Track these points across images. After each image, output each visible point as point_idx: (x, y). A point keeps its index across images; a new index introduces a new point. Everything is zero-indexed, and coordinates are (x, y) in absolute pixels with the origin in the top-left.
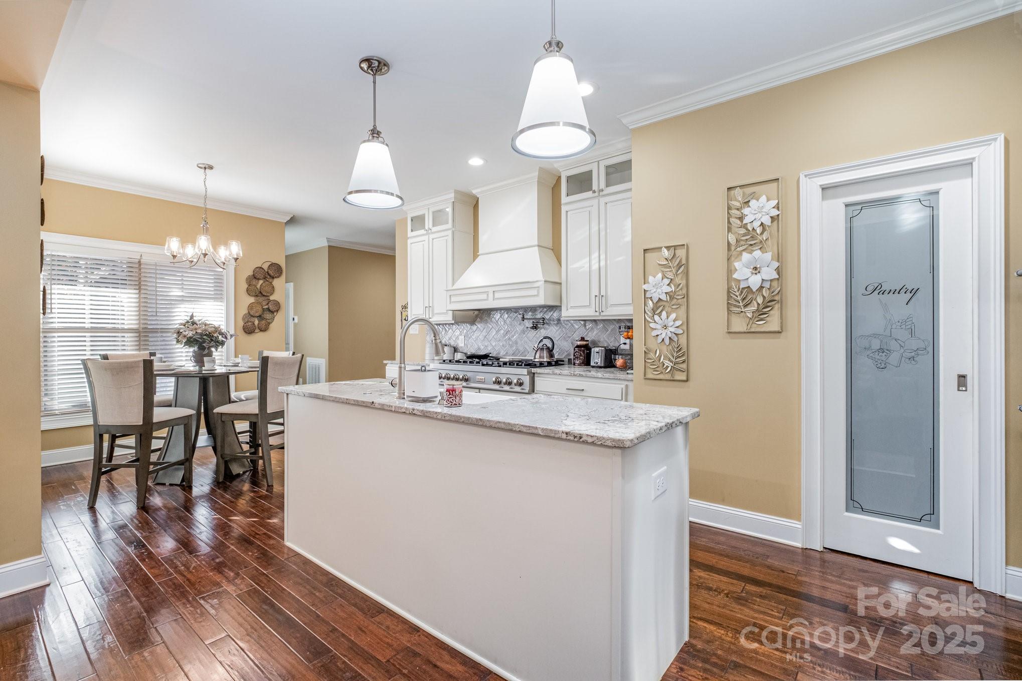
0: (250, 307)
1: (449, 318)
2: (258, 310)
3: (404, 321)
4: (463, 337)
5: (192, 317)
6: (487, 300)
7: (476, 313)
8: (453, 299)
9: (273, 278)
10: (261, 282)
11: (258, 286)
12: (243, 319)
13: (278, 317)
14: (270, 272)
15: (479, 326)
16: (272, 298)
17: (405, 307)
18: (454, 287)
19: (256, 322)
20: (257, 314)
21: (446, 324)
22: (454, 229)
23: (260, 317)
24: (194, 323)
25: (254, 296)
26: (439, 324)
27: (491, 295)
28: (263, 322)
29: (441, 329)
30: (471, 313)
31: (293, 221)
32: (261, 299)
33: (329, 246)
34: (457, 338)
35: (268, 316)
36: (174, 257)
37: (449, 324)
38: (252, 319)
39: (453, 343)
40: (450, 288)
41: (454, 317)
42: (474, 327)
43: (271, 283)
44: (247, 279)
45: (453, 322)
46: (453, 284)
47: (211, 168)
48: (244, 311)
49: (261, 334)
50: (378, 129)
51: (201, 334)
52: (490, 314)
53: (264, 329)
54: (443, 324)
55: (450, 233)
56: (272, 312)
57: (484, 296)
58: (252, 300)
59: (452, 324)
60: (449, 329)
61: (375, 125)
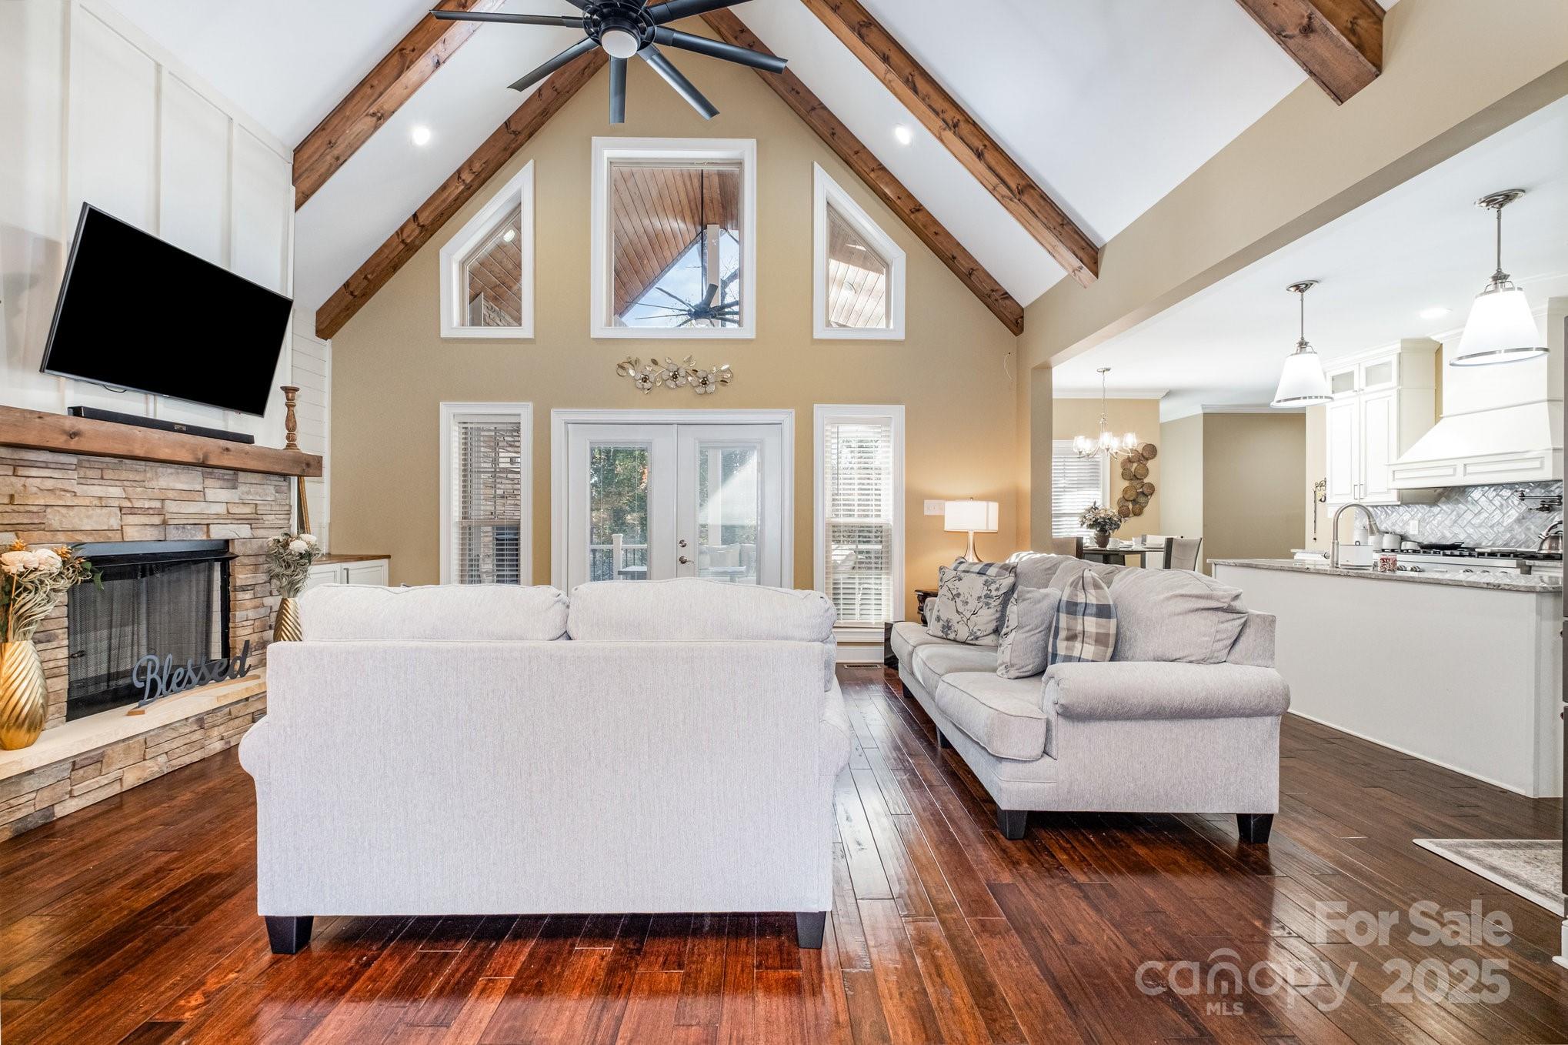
0: (1125, 491)
1: (1393, 498)
2: (1131, 495)
3: (1318, 502)
4: (1417, 522)
5: (1095, 503)
6: (1454, 475)
7: (1439, 491)
8: (1397, 475)
9: (1147, 459)
10: (1135, 465)
11: (1133, 470)
12: (1118, 503)
13: (1152, 500)
14: (1145, 454)
15: (1444, 507)
16: (1146, 481)
17: (1322, 485)
18: (1401, 460)
19: (1131, 507)
20: (1132, 499)
21: (1387, 506)
22: (1400, 387)
23: (1134, 501)
24: (1096, 509)
25: (1129, 479)
26: (1377, 506)
27: (1460, 469)
28: (1137, 506)
29: (1379, 513)
30: (1432, 491)
31: (1170, 394)
32: (1135, 483)
33: (1204, 414)
34: (1406, 523)
35: (1142, 499)
36: (1080, 452)
37: (1392, 506)
38: (1127, 504)
39: (1398, 530)
40: (1394, 460)
41: (1400, 498)
42: (1436, 510)
43: (1145, 465)
44: (1122, 463)
45: (1399, 503)
46: (1399, 455)
47: (1108, 370)
48: (1119, 495)
49: (1135, 517)
50: (1306, 340)
51: (1104, 518)
52: (1464, 491)
53: (1138, 513)
54: (1382, 506)
55: (1394, 393)
56: (1146, 495)
57: (1450, 471)
58: (1126, 484)
59: (1398, 506)
60: (1393, 512)
61: (1302, 339)
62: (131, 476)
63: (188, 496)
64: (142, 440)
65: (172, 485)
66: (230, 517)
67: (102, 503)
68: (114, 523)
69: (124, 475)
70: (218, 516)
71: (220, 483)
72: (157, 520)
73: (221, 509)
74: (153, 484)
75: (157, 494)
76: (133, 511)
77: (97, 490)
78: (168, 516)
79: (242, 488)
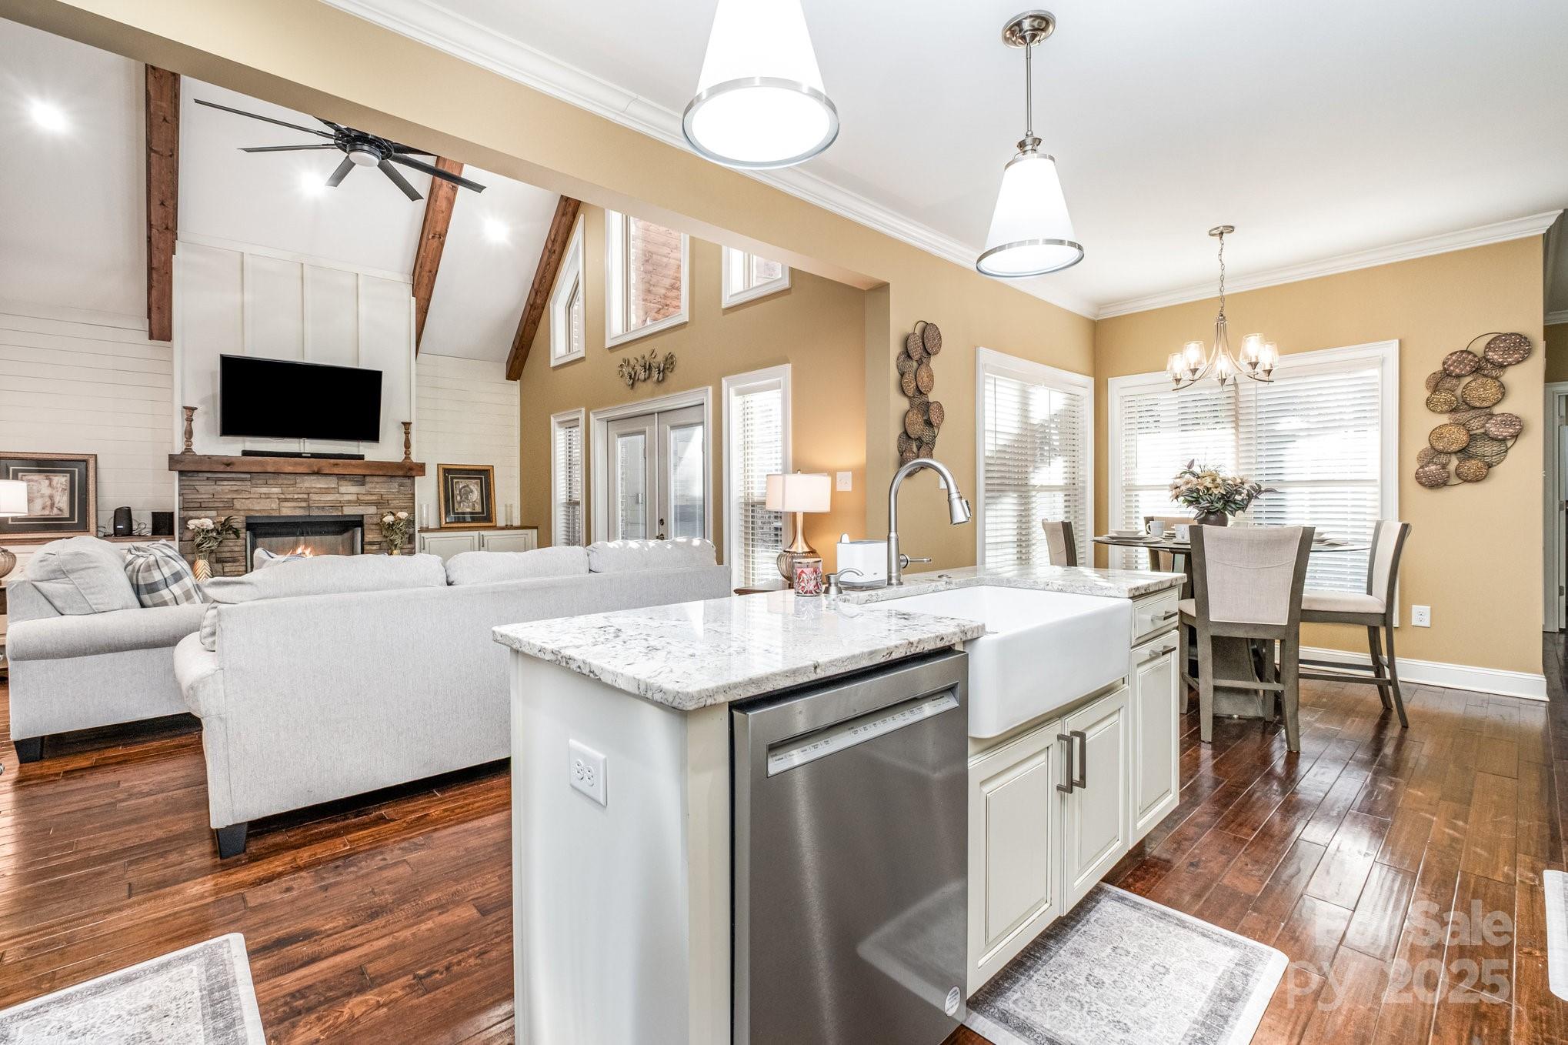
0: (1436, 434)
2: (1456, 439)
9: (1498, 368)
10: (1466, 380)
11: (1459, 392)
12: (1419, 458)
14: (1493, 356)
16: (1496, 408)
19: (1453, 464)
20: (1455, 447)
23: (1463, 453)
25: (1446, 412)
28: (1473, 463)
32: (1466, 416)
35: (1487, 449)
38: (1443, 459)
43: (1494, 378)
44: (1428, 381)
47: (1231, 229)
48: (1419, 444)
49: (1468, 487)
53: (1475, 477)
56: (1497, 439)
58: (1441, 419)
62: (285, 482)
63: (327, 491)
64: (271, 464)
65: (314, 485)
66: (359, 502)
67: (268, 496)
68: (274, 506)
69: (280, 482)
70: (349, 502)
71: (350, 483)
72: (304, 504)
73: (353, 498)
74: (301, 485)
75: (304, 490)
76: (286, 500)
77: (264, 490)
78: (311, 502)
79: (368, 486)
